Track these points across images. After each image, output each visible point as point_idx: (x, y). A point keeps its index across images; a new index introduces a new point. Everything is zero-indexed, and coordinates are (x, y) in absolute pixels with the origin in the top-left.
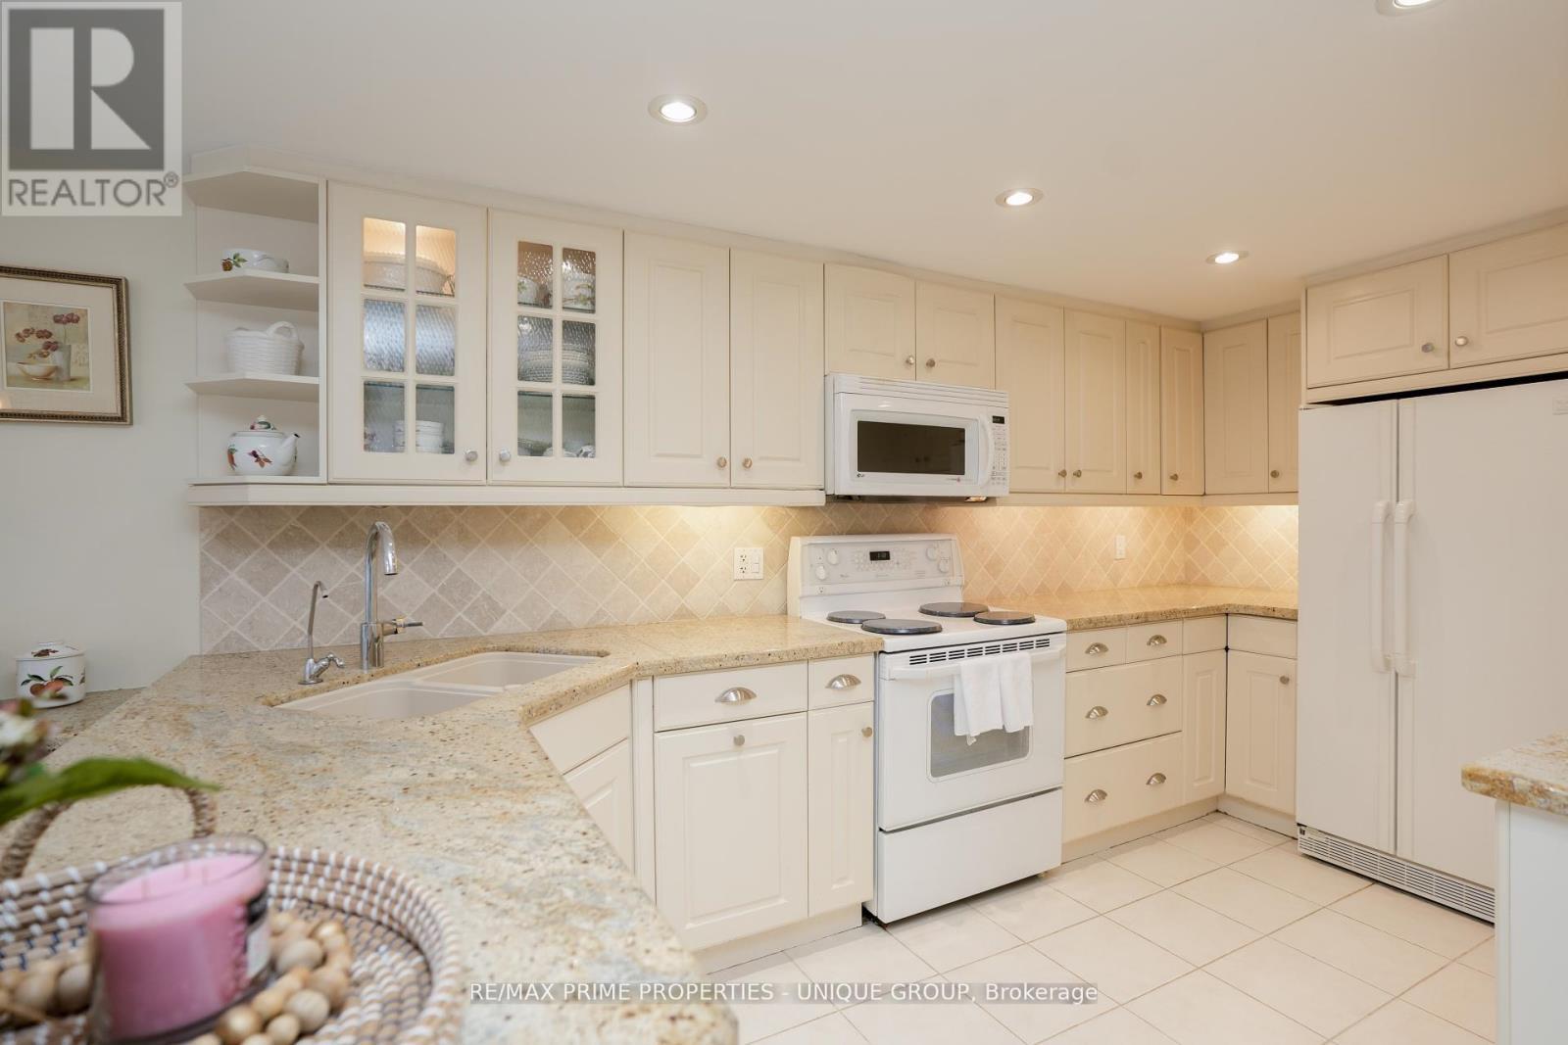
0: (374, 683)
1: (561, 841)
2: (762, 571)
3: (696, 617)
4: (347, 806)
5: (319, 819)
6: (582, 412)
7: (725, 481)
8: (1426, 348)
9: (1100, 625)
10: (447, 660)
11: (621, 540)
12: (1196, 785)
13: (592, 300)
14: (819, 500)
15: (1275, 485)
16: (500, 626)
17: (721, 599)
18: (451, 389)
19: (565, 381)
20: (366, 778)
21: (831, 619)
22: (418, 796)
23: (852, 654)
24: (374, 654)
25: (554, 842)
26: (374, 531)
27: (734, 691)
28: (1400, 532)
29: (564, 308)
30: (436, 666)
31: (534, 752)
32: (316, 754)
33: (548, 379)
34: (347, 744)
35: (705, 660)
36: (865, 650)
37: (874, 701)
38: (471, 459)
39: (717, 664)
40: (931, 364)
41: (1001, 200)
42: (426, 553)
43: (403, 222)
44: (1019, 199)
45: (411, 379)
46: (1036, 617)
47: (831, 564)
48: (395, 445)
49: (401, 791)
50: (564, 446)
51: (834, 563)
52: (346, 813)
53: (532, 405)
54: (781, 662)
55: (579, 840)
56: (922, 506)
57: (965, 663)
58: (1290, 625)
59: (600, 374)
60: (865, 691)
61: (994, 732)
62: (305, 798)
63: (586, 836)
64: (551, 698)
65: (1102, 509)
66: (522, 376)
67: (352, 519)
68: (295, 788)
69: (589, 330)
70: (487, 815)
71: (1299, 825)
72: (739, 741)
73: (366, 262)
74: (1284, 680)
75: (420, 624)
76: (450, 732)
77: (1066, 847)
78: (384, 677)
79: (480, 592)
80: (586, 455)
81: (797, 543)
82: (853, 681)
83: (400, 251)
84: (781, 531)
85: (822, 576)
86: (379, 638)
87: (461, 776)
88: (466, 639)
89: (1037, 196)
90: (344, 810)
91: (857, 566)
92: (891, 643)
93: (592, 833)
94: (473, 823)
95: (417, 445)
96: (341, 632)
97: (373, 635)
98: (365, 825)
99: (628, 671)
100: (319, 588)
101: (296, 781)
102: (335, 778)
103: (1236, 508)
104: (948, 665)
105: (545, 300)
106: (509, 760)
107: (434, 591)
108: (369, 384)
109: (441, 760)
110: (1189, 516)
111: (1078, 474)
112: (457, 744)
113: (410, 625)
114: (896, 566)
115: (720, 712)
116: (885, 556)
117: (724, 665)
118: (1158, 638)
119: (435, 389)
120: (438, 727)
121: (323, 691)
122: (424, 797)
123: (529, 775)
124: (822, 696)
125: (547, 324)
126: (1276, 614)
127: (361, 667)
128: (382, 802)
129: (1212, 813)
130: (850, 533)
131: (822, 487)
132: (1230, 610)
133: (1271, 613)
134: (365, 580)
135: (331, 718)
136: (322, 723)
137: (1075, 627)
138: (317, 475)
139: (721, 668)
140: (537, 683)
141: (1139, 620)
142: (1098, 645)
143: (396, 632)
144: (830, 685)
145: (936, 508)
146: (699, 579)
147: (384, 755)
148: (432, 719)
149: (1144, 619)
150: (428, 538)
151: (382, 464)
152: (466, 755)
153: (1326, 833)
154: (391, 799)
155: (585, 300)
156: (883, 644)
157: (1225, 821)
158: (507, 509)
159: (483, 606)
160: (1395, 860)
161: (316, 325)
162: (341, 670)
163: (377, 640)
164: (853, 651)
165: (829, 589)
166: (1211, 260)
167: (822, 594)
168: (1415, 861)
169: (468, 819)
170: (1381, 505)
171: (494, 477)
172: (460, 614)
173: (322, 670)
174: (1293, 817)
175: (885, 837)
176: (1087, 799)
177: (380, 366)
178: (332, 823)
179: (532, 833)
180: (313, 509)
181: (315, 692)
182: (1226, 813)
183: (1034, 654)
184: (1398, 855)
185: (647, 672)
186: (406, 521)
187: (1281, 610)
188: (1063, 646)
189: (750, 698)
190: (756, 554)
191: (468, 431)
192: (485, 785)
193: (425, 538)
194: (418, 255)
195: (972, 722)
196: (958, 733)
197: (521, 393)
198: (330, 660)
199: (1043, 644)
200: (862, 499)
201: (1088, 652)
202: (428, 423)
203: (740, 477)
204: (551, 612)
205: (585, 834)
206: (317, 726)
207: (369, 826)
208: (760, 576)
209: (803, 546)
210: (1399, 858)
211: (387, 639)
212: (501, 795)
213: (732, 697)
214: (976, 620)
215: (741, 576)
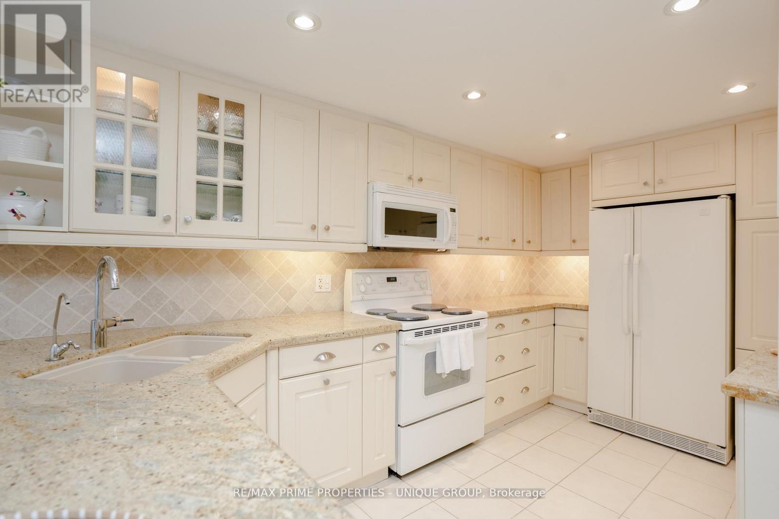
0: (101, 357)
1: (268, 470)
2: (330, 287)
3: (295, 313)
4: (96, 454)
5: (73, 467)
6: (235, 195)
7: (315, 238)
8: (645, 184)
9: (502, 314)
10: (149, 341)
11: (253, 270)
12: (541, 391)
13: (242, 132)
14: (364, 249)
15: (574, 247)
16: (180, 320)
17: (308, 303)
18: (154, 178)
19: (225, 177)
20: (106, 430)
21: (369, 313)
22: (151, 441)
23: (386, 332)
24: (100, 340)
25: (262, 471)
26: (103, 262)
27: (323, 354)
28: (636, 268)
29: (225, 135)
30: (142, 345)
31: (225, 402)
32: (64, 413)
33: (215, 176)
34: (89, 404)
35: (309, 338)
36: (393, 330)
37: (396, 357)
38: (167, 219)
39: (315, 340)
40: (421, 180)
41: (465, 96)
42: (134, 277)
43: (125, 73)
44: (474, 95)
45: (128, 170)
46: (473, 311)
47: (367, 284)
48: (117, 209)
49: (137, 438)
50: (224, 216)
51: (368, 283)
52: (96, 460)
53: (205, 190)
54: (350, 338)
55: (279, 468)
56: (411, 254)
57: (442, 335)
58: (585, 312)
59: (246, 174)
60: (392, 352)
61: (455, 371)
62: (59, 450)
63: (283, 464)
64: (224, 364)
65: (494, 257)
66: (199, 173)
67: (84, 255)
68: (50, 442)
69: (240, 148)
70: (205, 452)
71: (589, 408)
72: (327, 382)
73: (98, 96)
74: (581, 339)
75: (133, 320)
76: (164, 391)
77: (486, 427)
78: (108, 354)
79: (168, 300)
80: (236, 220)
81: (349, 273)
82: (386, 346)
83: (122, 92)
84: (340, 266)
85: (363, 290)
86: (103, 329)
87: (180, 423)
88: (159, 328)
89: (483, 94)
90: (93, 457)
91: (380, 285)
92: (405, 325)
93: (286, 461)
94: (197, 460)
95: (131, 210)
96: (75, 326)
97: (100, 327)
98: (113, 470)
99: (266, 345)
100: (63, 298)
101: (51, 436)
102: (83, 431)
103: (554, 257)
104: (433, 337)
105: (213, 129)
106: (210, 408)
107: (139, 299)
108: (99, 171)
109: (162, 411)
110: (531, 261)
111: (488, 239)
112: (170, 399)
113: (125, 321)
114: (400, 285)
115: (317, 366)
116: (395, 280)
117: (319, 340)
118: (526, 320)
119: (144, 177)
120: (154, 387)
121: (63, 365)
122: (156, 442)
123: (227, 419)
124: (370, 355)
125: (215, 144)
126: (578, 308)
127: (91, 348)
128: (122, 448)
129: (547, 404)
130: (376, 267)
131: (366, 242)
132: (557, 306)
133: (575, 307)
134: (93, 294)
135: (73, 385)
136: (67, 389)
137: (491, 315)
138: (61, 225)
139: (318, 342)
140: (213, 354)
141: (519, 312)
142: (500, 324)
143: (115, 325)
144: (374, 349)
145: (418, 255)
146: (296, 292)
147: (118, 411)
148: (148, 381)
149: (521, 311)
150: (136, 268)
151: (107, 221)
152: (179, 407)
153: (600, 411)
154: (130, 445)
155: (238, 132)
156: (401, 326)
157: (552, 408)
158: (186, 251)
159: (170, 308)
160: (632, 422)
161: (61, 134)
162: (78, 350)
163: (103, 330)
164: (386, 331)
165: (367, 297)
166: (553, 137)
167: (363, 300)
168: (641, 422)
169: (193, 457)
170: (627, 255)
171: (181, 231)
172: (155, 313)
173: (63, 351)
174: (585, 404)
175: (402, 429)
176: (496, 402)
177: (106, 160)
178: (85, 470)
179: (244, 465)
180: (57, 248)
181: (58, 366)
182: (553, 404)
183: (474, 330)
184: (634, 419)
185: (276, 345)
186: (121, 257)
187: (580, 306)
188: (486, 325)
189: (332, 358)
190: (327, 279)
191: (164, 203)
192: (199, 428)
193: (133, 268)
194: (134, 96)
195: (445, 366)
196: (438, 371)
197: (198, 183)
198: (69, 345)
199: (477, 324)
200: (386, 249)
201: (496, 328)
202: (138, 197)
203: (323, 236)
204: (212, 311)
205: (282, 462)
206: (63, 391)
207: (117, 469)
208: (329, 290)
209: (353, 274)
210: (633, 421)
211: (109, 329)
212: (212, 436)
213: (323, 358)
214: (442, 312)
215: (319, 290)
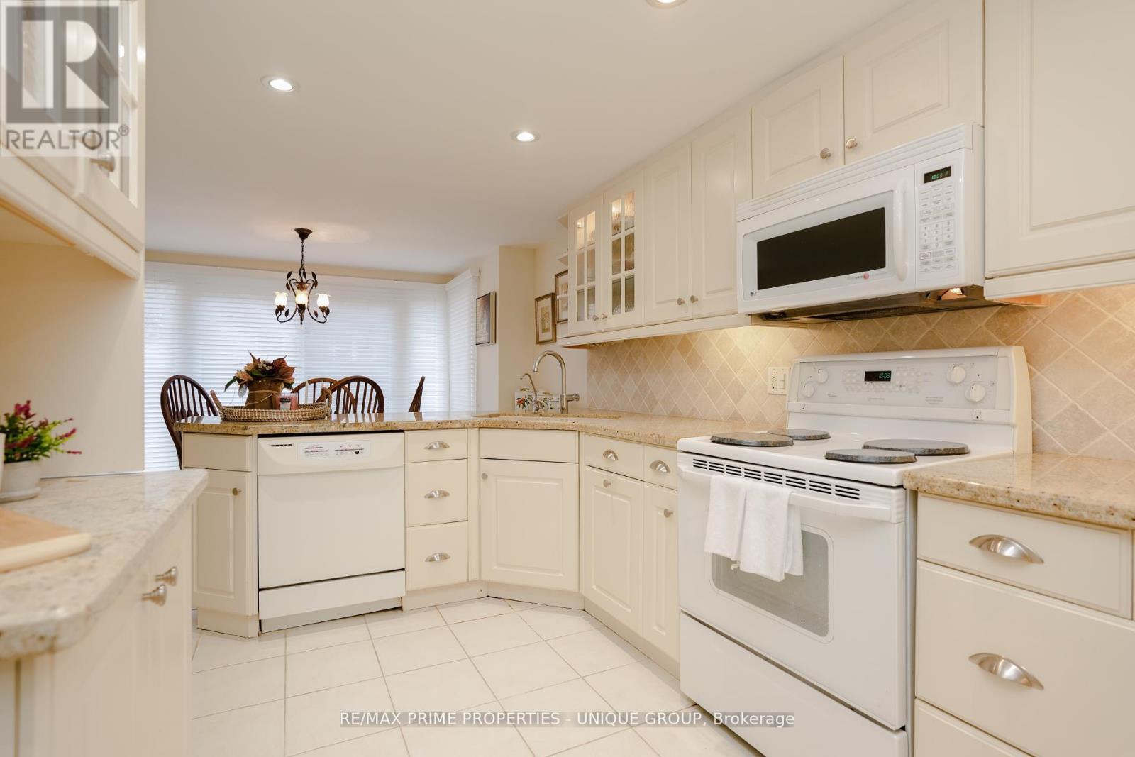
2: (787, 387)
3: (744, 420)
7: (689, 315)
11: (703, 361)
17: (760, 409)
19: (626, 270)
29: (625, 229)
40: (853, 145)
45: (585, 286)
47: (818, 382)
50: (626, 306)
51: (821, 381)
72: (605, 484)
79: (650, 391)
91: (848, 386)
95: (589, 316)
108: (579, 292)
114: (897, 389)
116: (882, 376)
117: (601, 433)
146: (745, 391)
165: (812, 407)
167: (804, 411)
190: (782, 372)
208: (785, 391)
209: (797, 364)
215: (772, 391)
